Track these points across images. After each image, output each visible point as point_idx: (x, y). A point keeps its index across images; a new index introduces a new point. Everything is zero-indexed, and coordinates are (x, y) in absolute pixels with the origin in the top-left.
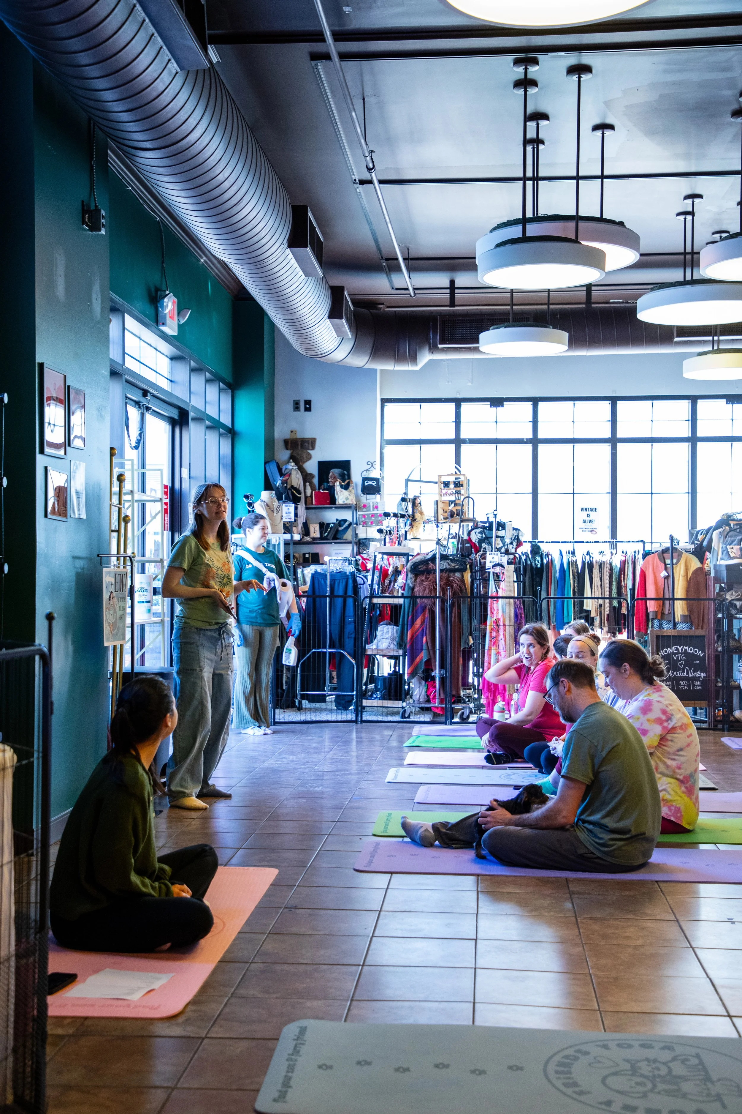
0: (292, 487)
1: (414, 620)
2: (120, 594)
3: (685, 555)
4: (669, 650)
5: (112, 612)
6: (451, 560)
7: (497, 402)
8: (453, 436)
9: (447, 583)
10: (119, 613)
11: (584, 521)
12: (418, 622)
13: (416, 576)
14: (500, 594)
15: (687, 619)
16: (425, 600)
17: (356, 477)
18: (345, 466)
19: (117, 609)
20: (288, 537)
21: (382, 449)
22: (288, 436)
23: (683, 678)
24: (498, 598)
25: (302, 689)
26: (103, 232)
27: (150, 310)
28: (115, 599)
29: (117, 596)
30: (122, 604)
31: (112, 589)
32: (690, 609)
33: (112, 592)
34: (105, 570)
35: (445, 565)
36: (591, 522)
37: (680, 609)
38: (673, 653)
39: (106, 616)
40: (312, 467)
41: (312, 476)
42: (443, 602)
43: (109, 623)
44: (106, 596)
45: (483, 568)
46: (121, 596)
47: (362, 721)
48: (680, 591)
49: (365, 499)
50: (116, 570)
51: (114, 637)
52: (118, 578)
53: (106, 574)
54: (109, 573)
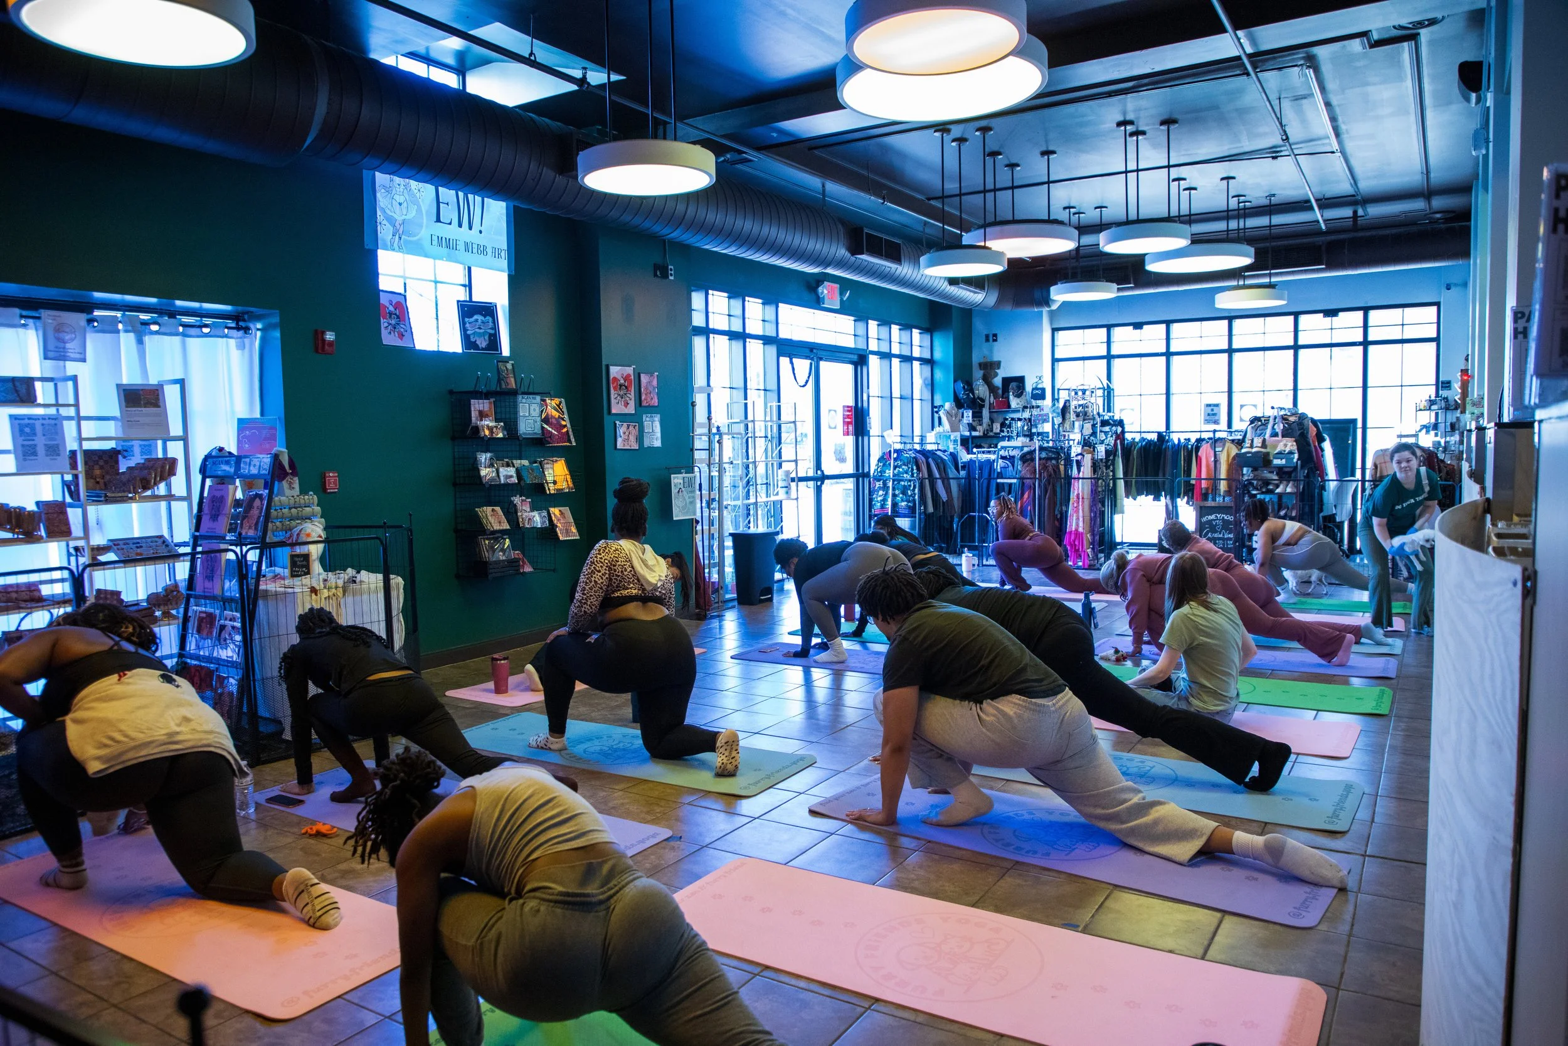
0: (979, 398)
1: (1023, 494)
2: (690, 489)
3: (1228, 444)
4: (1213, 517)
5: (681, 500)
6: (1051, 451)
7: (1138, 326)
8: (1105, 354)
9: (1044, 467)
10: (688, 501)
11: (1209, 415)
12: (1026, 496)
13: (1024, 463)
14: (1081, 475)
15: (1229, 492)
16: (1028, 481)
17: (1029, 388)
18: (1021, 380)
19: (687, 498)
20: (967, 434)
21: (1053, 365)
22: (982, 360)
23: (1219, 539)
24: (1079, 478)
25: (962, 541)
26: (671, 278)
27: (807, 296)
28: (685, 493)
29: (686, 490)
30: (691, 495)
31: (682, 486)
32: (1229, 486)
33: (680, 489)
34: (672, 476)
35: (1044, 455)
36: (1214, 415)
37: (1223, 486)
38: (1212, 520)
39: (675, 502)
40: (998, 381)
41: (998, 388)
42: (1040, 480)
43: (679, 507)
44: (674, 491)
45: (1069, 454)
47: (983, 565)
48: (1223, 474)
49: (1034, 403)
50: (684, 475)
51: (684, 514)
52: (686, 480)
53: (674, 478)
54: (677, 478)
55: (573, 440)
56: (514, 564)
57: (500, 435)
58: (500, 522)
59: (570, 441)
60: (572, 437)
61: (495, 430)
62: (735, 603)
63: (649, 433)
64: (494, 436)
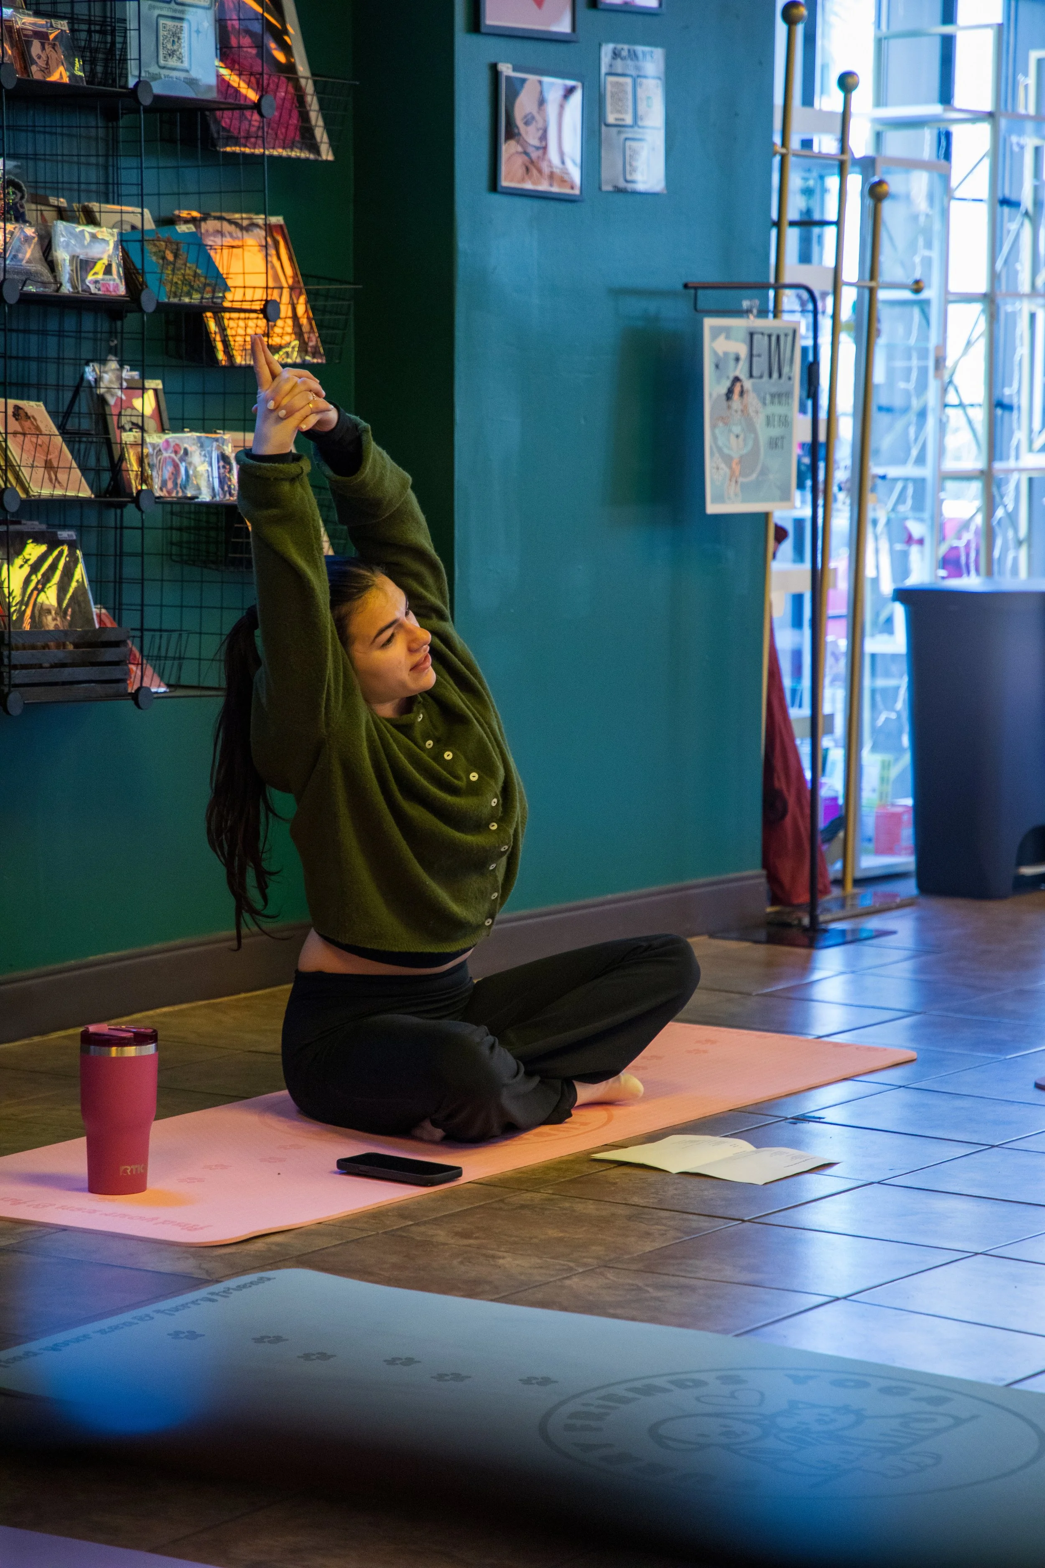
2: (771, 385)
5: (737, 429)
10: (764, 433)
19: (760, 422)
28: (752, 398)
29: (756, 389)
30: (777, 410)
31: (741, 370)
33: (737, 379)
34: (709, 322)
39: (715, 438)
43: (728, 459)
44: (713, 387)
46: (774, 390)
50: (753, 322)
51: (749, 491)
52: (761, 343)
53: (716, 332)
54: (727, 332)
55: (320, 134)
56: (110, 654)
57: (60, 75)
58: (48, 466)
59: (308, 141)
60: (316, 118)
61: (36, 48)
62: (909, 887)
63: (620, 126)
64: (36, 73)
